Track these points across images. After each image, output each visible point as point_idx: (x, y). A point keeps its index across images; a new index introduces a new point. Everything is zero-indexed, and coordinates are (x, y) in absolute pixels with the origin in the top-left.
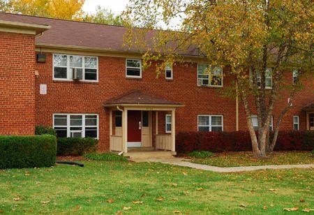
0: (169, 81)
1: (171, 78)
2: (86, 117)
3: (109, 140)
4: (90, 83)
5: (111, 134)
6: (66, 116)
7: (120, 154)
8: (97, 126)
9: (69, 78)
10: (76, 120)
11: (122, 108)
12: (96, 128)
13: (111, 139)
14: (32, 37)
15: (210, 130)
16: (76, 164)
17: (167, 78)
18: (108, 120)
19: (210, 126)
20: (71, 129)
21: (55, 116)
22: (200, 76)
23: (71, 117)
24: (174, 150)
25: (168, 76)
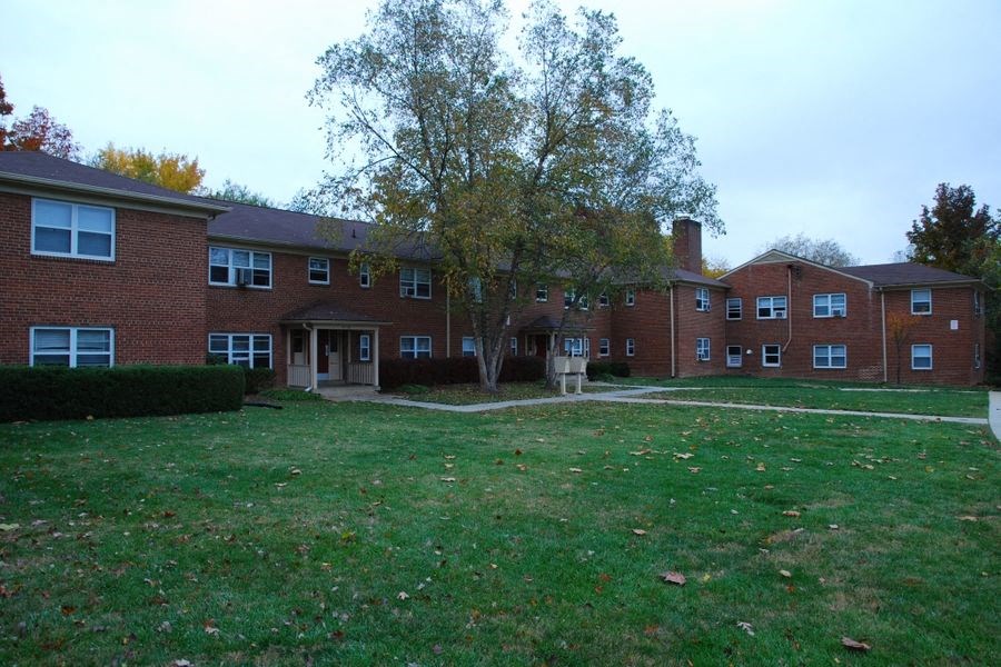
0: (365, 289)
2: (255, 338)
3: (285, 370)
4: (261, 290)
5: (289, 362)
6: (227, 337)
7: (308, 390)
8: (270, 351)
9: (231, 282)
10: (241, 343)
11: (311, 325)
12: (268, 354)
13: (289, 369)
14: (203, 222)
15: (416, 356)
16: (268, 406)
17: (363, 285)
18: (285, 343)
19: (416, 351)
20: (235, 355)
21: (212, 337)
22: (404, 284)
23: (234, 338)
24: (377, 384)
25: (365, 282)
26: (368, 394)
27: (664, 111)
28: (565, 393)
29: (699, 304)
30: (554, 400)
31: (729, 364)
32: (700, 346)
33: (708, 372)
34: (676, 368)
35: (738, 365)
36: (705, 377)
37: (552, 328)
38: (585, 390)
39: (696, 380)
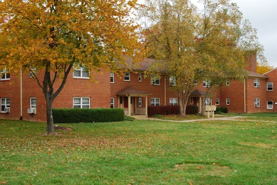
0: (140, 82)
1: (141, 81)
5: (119, 107)
7: (128, 116)
12: (113, 104)
15: (155, 105)
18: (118, 101)
19: (155, 103)
24: (147, 114)
25: (140, 80)
26: (145, 117)
27: (246, 20)
28: (209, 118)
29: (255, 85)
30: (206, 119)
31: (268, 108)
32: (256, 101)
33: (259, 111)
34: (246, 110)
35: (272, 108)
36: (258, 113)
37: (200, 95)
38: (215, 117)
39: (254, 114)
